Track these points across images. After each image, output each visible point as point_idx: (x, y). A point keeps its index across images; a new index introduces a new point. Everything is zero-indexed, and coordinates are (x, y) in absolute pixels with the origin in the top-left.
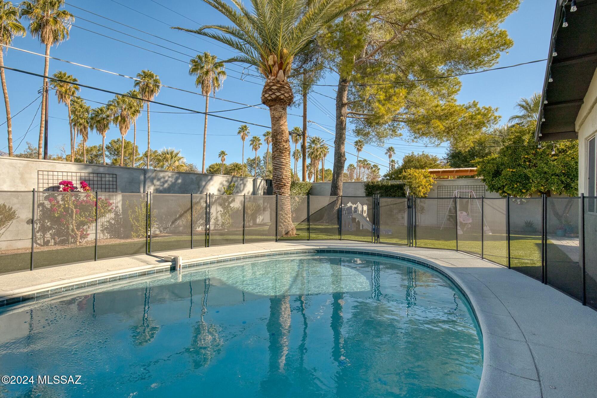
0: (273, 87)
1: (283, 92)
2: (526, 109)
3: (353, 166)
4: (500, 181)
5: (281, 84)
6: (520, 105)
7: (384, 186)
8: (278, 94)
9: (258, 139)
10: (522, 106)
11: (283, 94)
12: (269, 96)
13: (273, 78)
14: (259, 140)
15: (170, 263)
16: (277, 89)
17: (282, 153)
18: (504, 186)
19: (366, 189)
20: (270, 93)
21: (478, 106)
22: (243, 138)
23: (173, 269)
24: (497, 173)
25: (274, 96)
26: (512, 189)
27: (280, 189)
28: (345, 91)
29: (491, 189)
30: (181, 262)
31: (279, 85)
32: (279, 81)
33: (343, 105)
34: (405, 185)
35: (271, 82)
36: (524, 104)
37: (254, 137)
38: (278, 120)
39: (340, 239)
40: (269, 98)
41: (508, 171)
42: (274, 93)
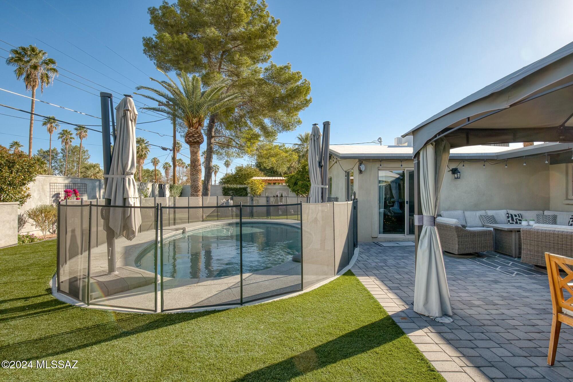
0: (195, 135)
1: (200, 139)
2: (301, 141)
3: (169, 164)
4: (297, 187)
5: (199, 134)
6: (298, 138)
7: (235, 188)
8: (198, 139)
9: (69, 132)
10: (300, 139)
11: (200, 140)
12: (193, 140)
13: (194, 129)
14: (71, 134)
15: (182, 230)
16: (197, 137)
17: (198, 172)
18: (298, 190)
19: (224, 190)
20: (193, 138)
21: (285, 146)
22: (50, 131)
23: (183, 233)
24: (296, 184)
25: (195, 140)
26: (302, 191)
27: (197, 193)
28: (213, 128)
29: (293, 191)
30: (187, 230)
31: (198, 135)
32: (198, 132)
33: (212, 137)
34: (247, 188)
35: (193, 132)
36: (300, 137)
37: (63, 131)
38: (196, 153)
39: (233, 219)
40: (193, 141)
41: (300, 183)
42: (195, 139)
